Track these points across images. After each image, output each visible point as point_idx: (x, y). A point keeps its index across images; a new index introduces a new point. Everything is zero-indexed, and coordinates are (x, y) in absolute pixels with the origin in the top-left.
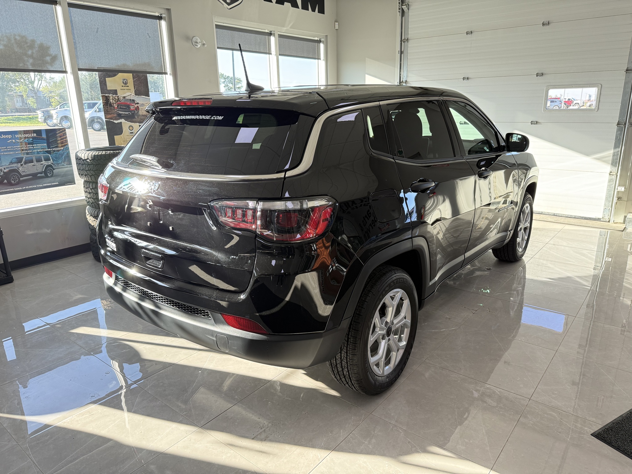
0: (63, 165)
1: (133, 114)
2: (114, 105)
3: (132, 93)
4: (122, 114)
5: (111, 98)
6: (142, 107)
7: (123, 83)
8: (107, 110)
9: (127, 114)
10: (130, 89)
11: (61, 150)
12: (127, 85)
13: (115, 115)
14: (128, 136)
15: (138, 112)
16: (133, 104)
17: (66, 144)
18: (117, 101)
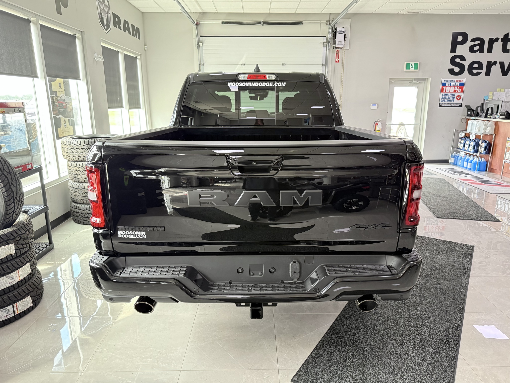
0: (36, 153)
1: (65, 111)
2: (56, 103)
3: (63, 94)
4: (60, 111)
5: (55, 98)
6: (68, 105)
7: (59, 86)
8: (54, 107)
9: (62, 111)
10: (62, 91)
11: (34, 141)
12: (61, 88)
13: (57, 112)
14: (64, 128)
15: (67, 110)
16: (65, 103)
17: (36, 136)
18: (58, 101)
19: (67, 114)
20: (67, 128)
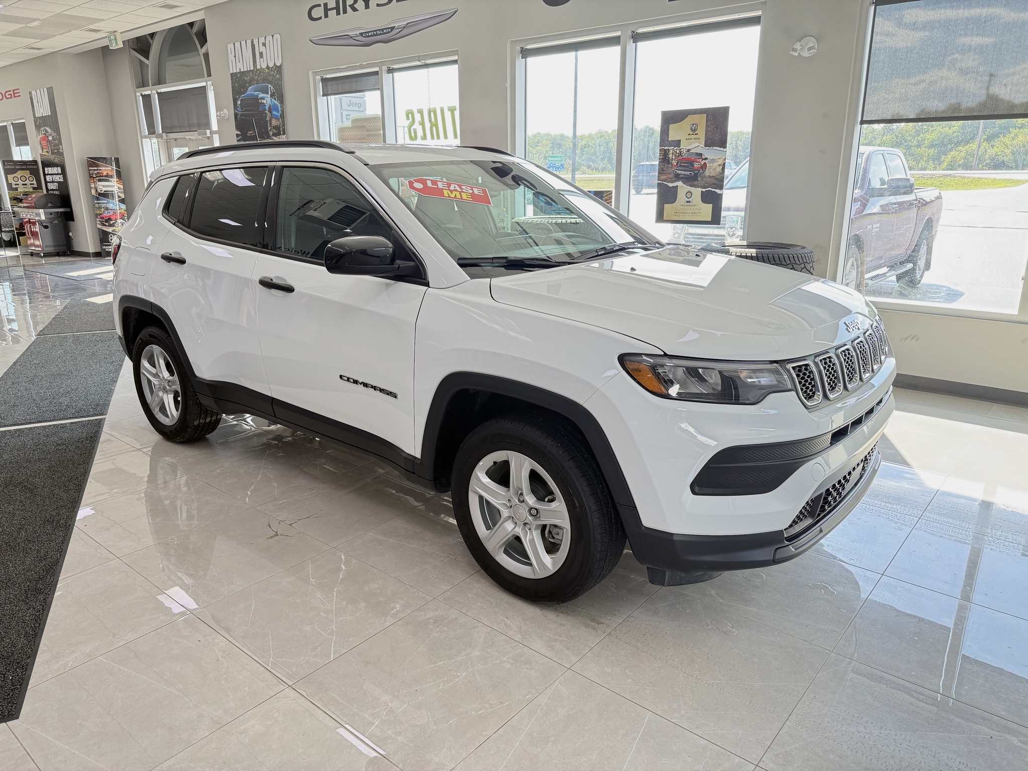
1: (696, 175)
2: (673, 161)
3: (700, 144)
4: (681, 174)
5: (671, 152)
6: (711, 164)
7: (692, 129)
8: (663, 168)
9: (688, 175)
10: (699, 138)
12: (695, 133)
13: (671, 176)
14: (683, 205)
15: (703, 172)
16: (699, 160)
18: (679, 156)
19: (702, 180)
20: (693, 207)
